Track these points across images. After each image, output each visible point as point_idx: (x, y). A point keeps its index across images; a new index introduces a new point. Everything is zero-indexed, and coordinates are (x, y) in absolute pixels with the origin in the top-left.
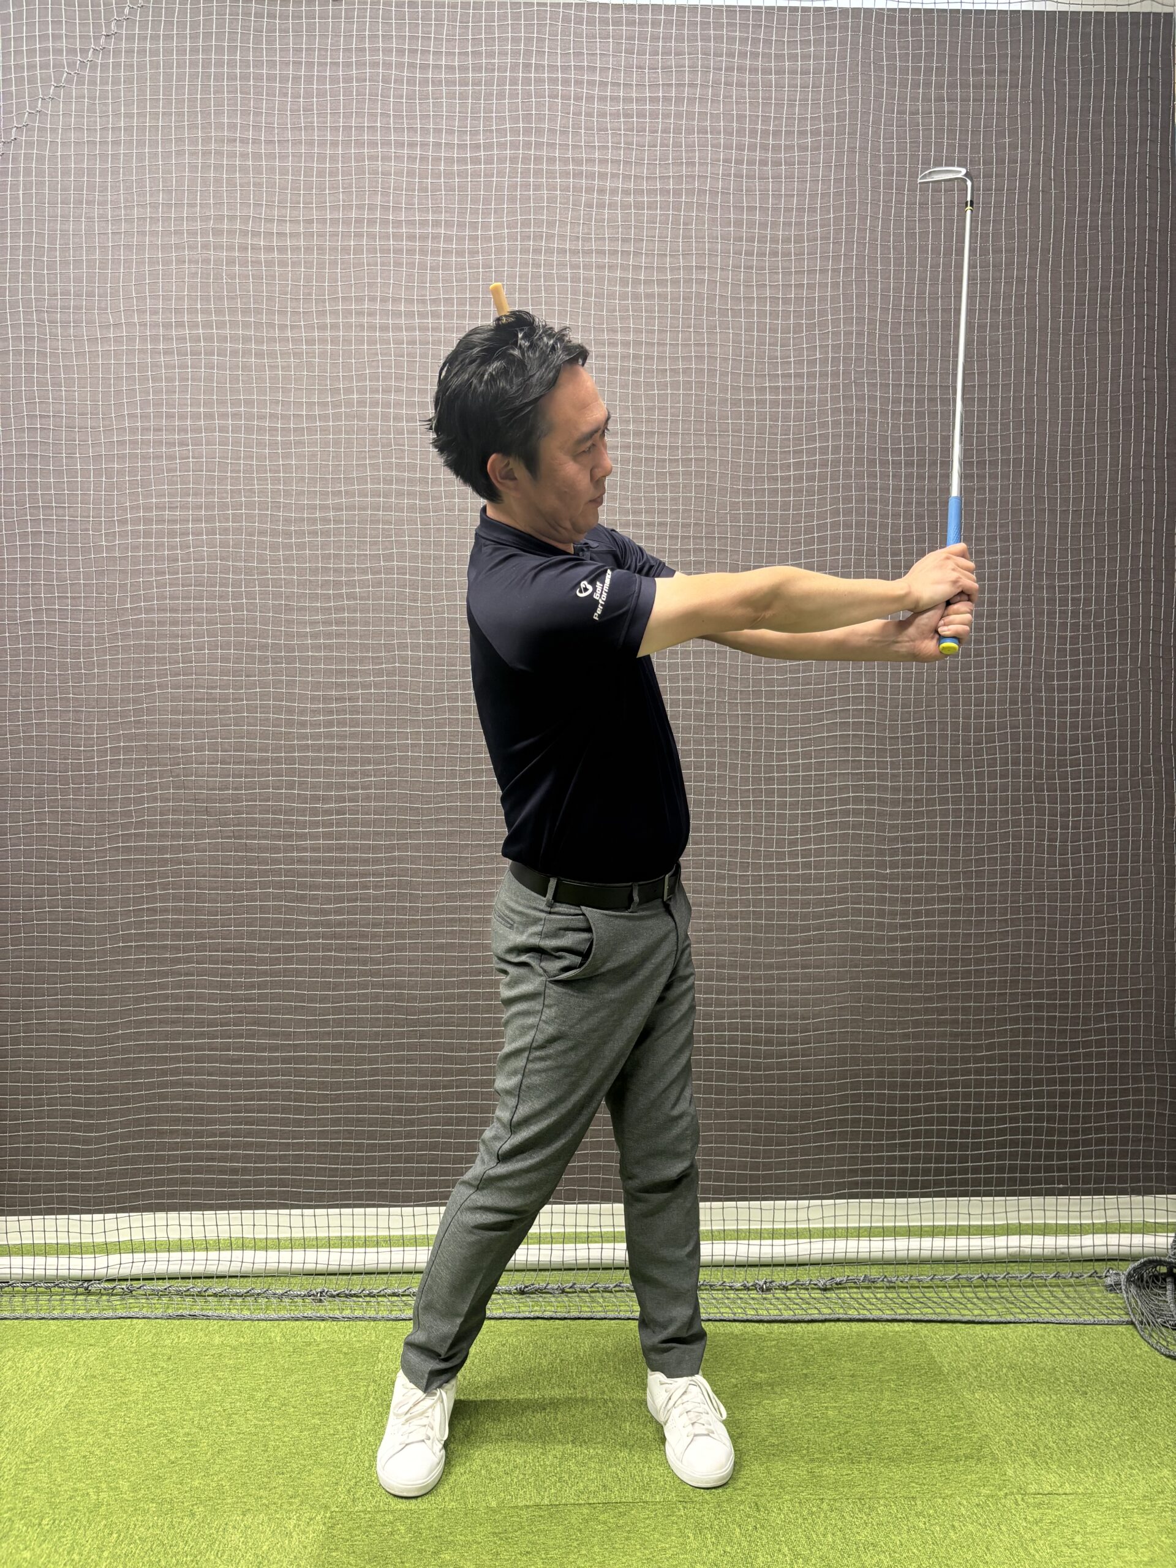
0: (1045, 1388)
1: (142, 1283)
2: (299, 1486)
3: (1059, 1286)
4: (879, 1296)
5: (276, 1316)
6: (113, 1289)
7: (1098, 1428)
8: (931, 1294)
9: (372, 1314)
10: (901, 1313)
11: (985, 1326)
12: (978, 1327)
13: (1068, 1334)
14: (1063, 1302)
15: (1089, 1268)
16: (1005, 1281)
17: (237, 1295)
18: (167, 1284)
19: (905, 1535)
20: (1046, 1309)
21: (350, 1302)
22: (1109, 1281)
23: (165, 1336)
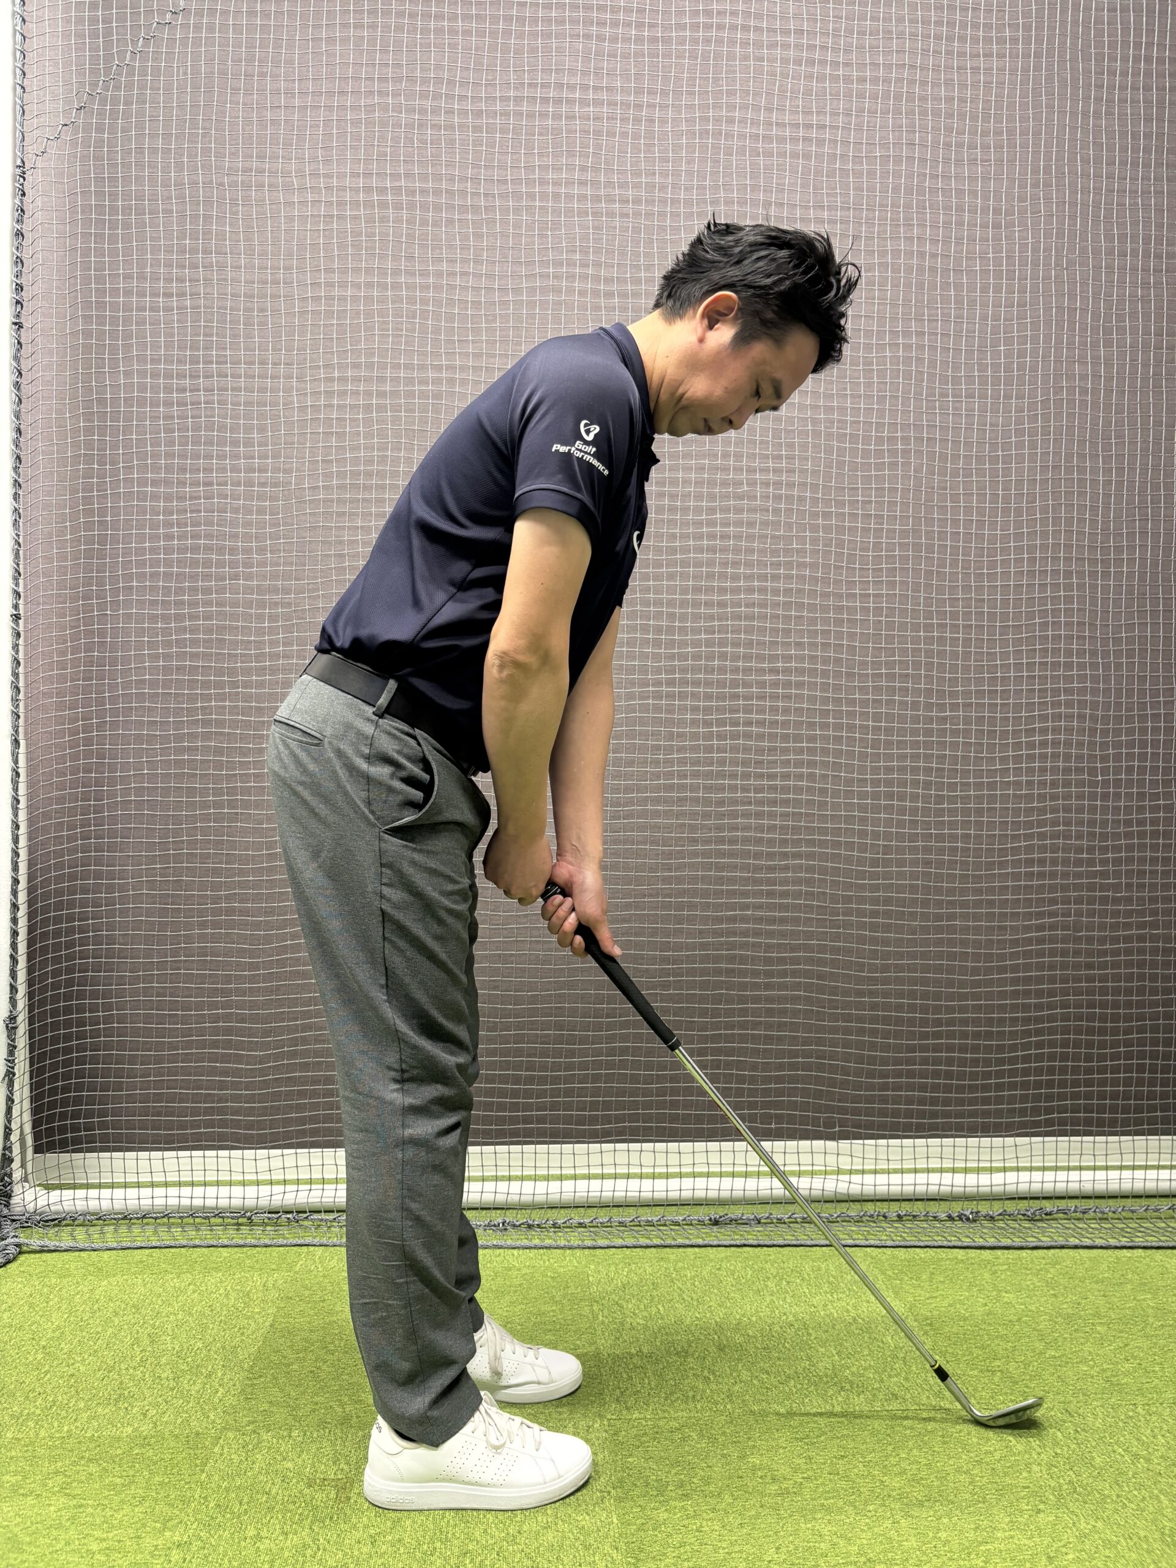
1: (308, 1214)
4: (1093, 1226)
6: (278, 1219)
9: (565, 1243)
18: (336, 1215)
21: (535, 1232)
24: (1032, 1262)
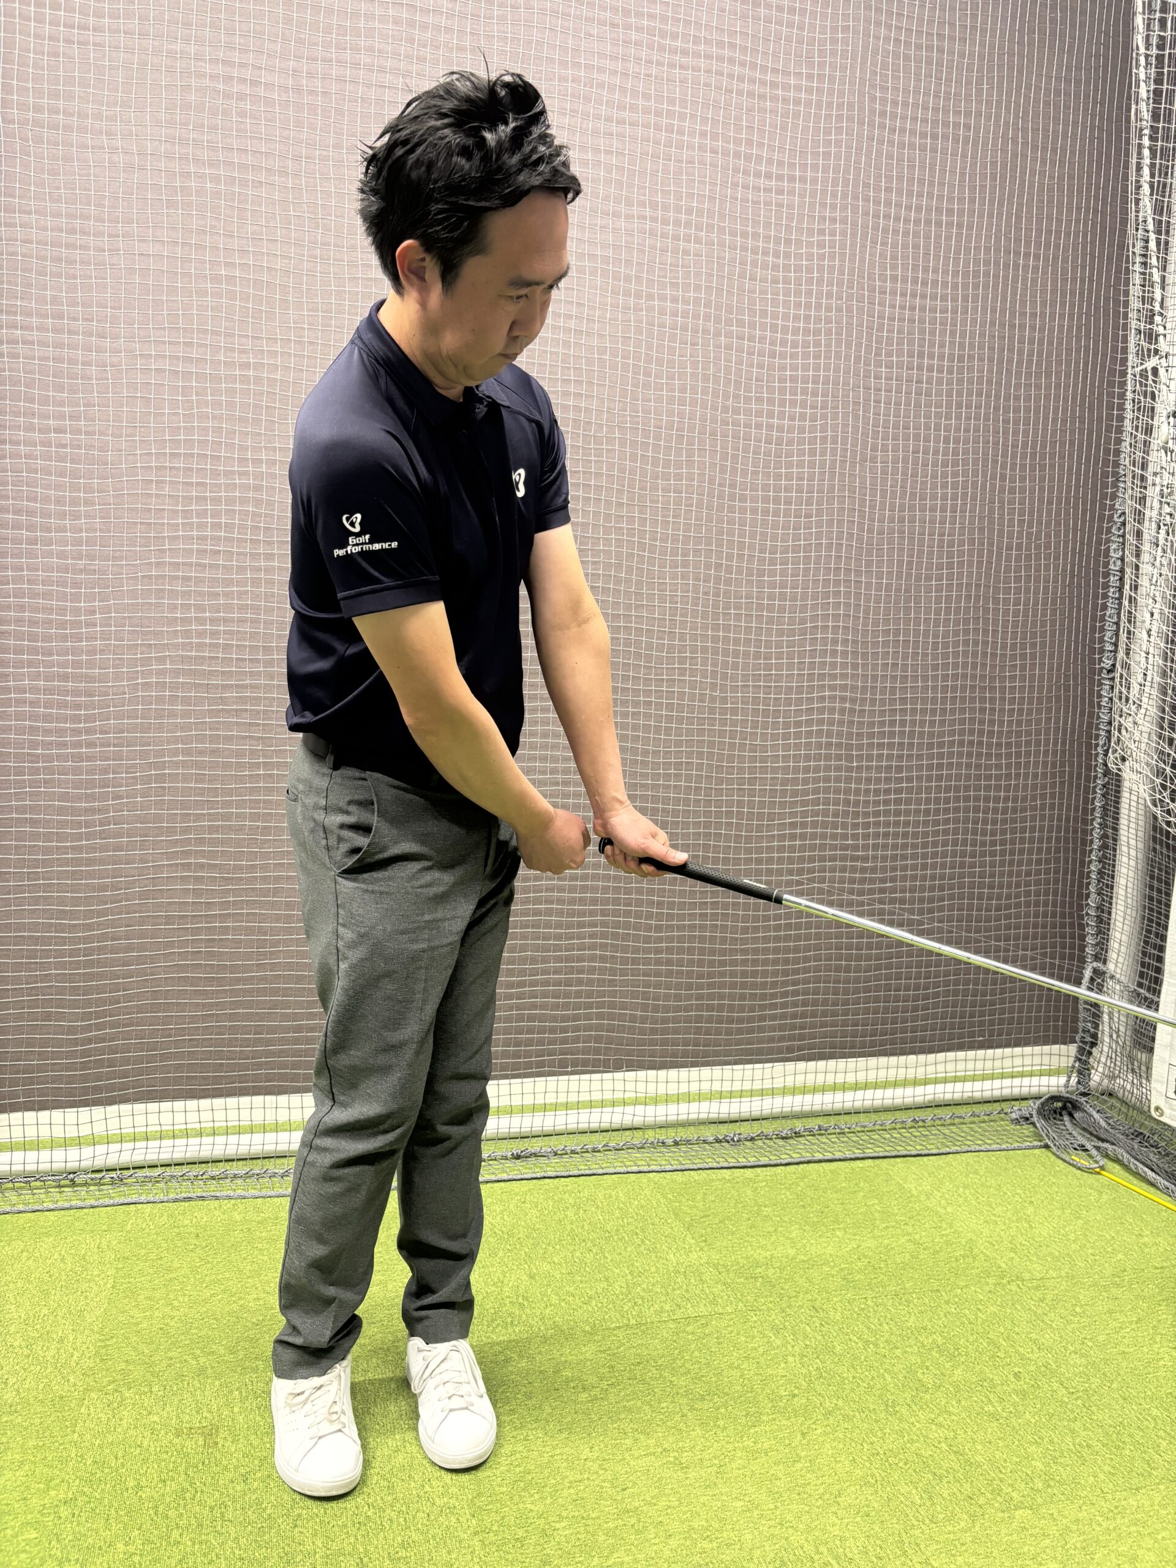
1: (132, 1171)
3: (973, 1123)
4: (833, 1140)
6: (101, 1178)
8: (877, 1136)
10: (858, 1153)
11: (931, 1158)
12: (925, 1159)
13: (997, 1158)
14: (982, 1135)
15: (997, 1107)
16: (932, 1122)
17: (235, 1176)
18: (160, 1170)
22: (1014, 1116)
23: (181, 1217)
24: (785, 1177)
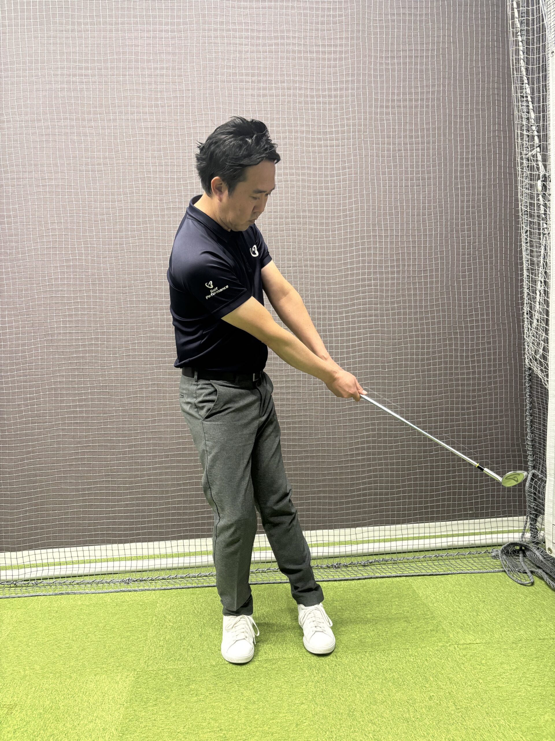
0: (466, 600)
1: (42, 580)
2: (121, 662)
3: (471, 558)
4: (389, 567)
5: (107, 591)
6: (28, 584)
7: (491, 615)
8: (413, 565)
9: (153, 587)
10: (399, 573)
11: (438, 576)
12: (435, 577)
13: (475, 577)
14: (472, 564)
15: (484, 549)
16: (446, 557)
17: (88, 583)
18: (54, 580)
19: (404, 665)
20: (465, 568)
21: (142, 583)
22: (493, 554)
23: (54, 603)
24: (355, 586)
